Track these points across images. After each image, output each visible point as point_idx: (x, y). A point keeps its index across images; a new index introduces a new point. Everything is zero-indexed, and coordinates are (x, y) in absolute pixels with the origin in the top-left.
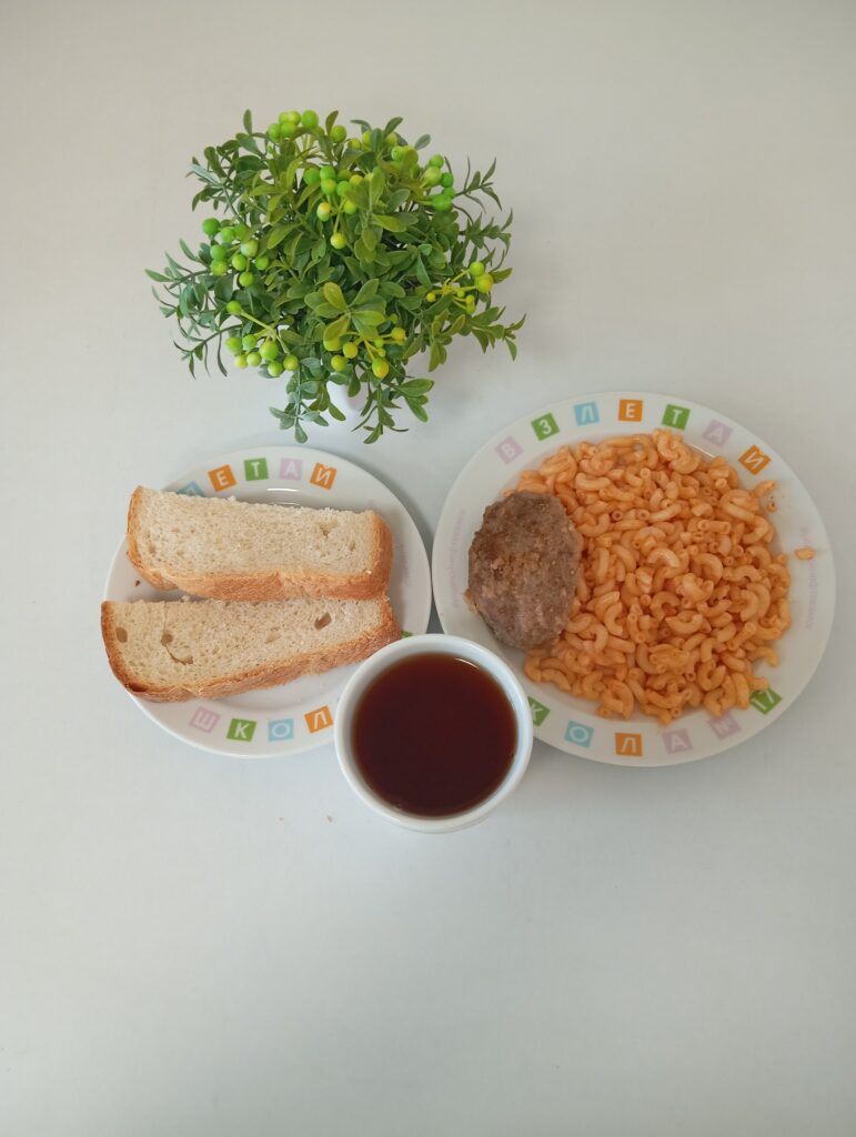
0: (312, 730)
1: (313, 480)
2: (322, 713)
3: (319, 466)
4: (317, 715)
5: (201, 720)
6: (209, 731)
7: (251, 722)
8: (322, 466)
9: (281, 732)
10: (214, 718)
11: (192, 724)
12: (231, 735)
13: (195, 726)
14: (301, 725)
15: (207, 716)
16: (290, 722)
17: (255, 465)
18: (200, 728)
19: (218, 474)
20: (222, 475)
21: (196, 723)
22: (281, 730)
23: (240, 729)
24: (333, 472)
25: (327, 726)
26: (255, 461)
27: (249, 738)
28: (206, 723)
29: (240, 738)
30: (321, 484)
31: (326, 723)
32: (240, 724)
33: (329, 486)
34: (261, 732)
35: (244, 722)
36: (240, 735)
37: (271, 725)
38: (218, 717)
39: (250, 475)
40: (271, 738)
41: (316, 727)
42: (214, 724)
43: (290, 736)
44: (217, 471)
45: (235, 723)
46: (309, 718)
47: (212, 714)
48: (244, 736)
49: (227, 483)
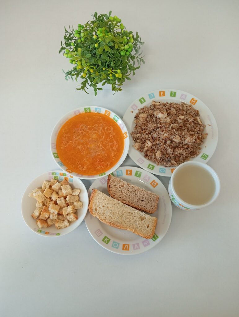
0: (123, 249)
1: (151, 184)
2: (127, 246)
3: (154, 181)
4: (126, 246)
5: (98, 233)
6: (99, 236)
7: (109, 239)
8: (155, 181)
9: (115, 246)
10: (101, 233)
11: (95, 232)
12: (103, 240)
13: (96, 233)
14: (121, 247)
15: (100, 232)
16: (119, 244)
17: (139, 173)
18: (97, 234)
19: (128, 171)
20: (129, 172)
21: (96, 232)
22: (116, 245)
23: (106, 240)
24: (157, 184)
25: (127, 250)
26: (139, 172)
27: (107, 243)
28: (99, 234)
29: (105, 242)
30: (153, 185)
31: (127, 249)
32: (106, 238)
33: (154, 187)
34: (111, 243)
35: (108, 238)
36: (105, 241)
37: (114, 242)
38: (102, 233)
39: (136, 175)
40: (113, 246)
41: (124, 249)
42: (100, 235)
43: (117, 248)
44: (129, 170)
45: (105, 237)
46: (124, 245)
47: (101, 232)
48: (106, 242)
49: (129, 174)
